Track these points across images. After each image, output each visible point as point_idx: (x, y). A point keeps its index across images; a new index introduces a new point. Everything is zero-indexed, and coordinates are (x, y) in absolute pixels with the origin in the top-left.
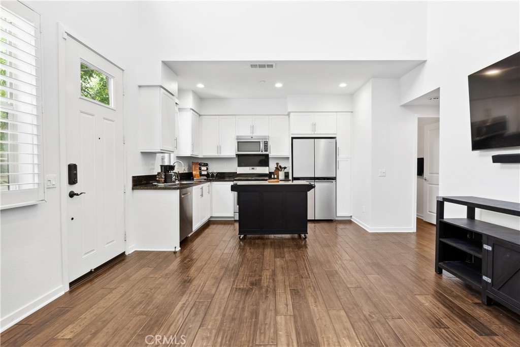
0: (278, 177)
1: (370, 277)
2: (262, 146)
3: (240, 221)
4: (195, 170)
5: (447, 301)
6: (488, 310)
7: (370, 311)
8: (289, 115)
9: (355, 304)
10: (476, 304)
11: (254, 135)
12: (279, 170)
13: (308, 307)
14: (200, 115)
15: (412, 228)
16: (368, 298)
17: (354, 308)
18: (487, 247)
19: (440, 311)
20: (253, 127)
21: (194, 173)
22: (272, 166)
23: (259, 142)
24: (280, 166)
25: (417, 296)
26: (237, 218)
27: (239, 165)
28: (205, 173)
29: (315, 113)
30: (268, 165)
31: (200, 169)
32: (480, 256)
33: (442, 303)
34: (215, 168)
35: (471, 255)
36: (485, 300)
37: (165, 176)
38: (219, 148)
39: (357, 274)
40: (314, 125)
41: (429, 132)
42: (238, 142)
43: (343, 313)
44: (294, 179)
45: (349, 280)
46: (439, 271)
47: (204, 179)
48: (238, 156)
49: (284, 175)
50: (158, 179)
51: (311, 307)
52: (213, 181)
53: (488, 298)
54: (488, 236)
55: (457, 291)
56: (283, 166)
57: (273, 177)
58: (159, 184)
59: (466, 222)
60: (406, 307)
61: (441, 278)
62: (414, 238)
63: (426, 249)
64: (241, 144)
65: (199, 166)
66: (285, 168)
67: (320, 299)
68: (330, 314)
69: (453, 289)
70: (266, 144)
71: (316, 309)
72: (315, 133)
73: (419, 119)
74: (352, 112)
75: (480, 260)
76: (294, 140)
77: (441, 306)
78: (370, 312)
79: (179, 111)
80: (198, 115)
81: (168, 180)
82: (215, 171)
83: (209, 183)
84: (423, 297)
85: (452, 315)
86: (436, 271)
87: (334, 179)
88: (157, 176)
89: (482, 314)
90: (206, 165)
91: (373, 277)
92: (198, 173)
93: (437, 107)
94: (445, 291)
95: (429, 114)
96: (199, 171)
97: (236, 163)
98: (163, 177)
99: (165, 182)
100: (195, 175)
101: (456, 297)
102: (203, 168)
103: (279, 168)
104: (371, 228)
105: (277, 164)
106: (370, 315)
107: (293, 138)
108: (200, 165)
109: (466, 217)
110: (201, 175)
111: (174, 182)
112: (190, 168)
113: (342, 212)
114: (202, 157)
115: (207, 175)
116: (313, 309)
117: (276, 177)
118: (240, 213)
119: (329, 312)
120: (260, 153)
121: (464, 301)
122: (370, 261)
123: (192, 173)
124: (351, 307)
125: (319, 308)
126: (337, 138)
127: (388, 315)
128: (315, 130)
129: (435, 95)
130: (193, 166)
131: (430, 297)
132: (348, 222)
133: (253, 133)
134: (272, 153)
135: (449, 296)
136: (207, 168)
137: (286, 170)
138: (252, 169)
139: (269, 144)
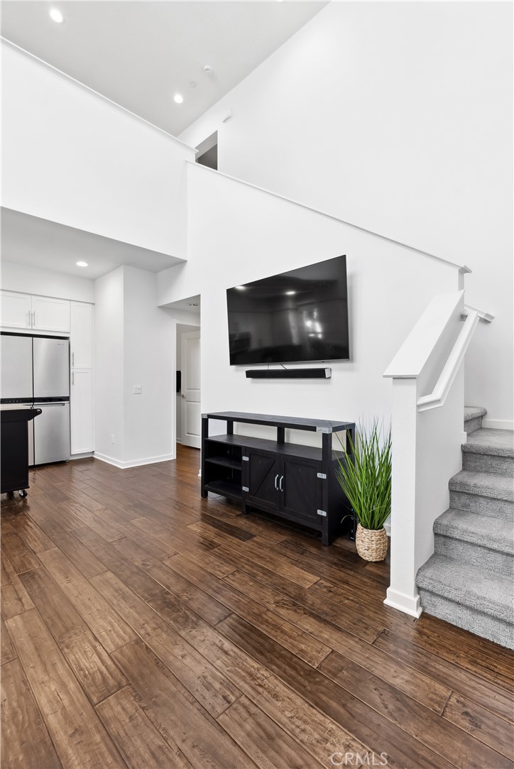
1: (134, 522)
5: (216, 522)
6: (247, 518)
7: (144, 559)
9: (123, 559)
10: (238, 515)
13: (58, 588)
15: (172, 455)
16: (137, 546)
17: (122, 564)
18: (245, 459)
19: (211, 533)
25: (189, 526)
29: (33, 297)
32: (240, 468)
33: (212, 525)
35: (231, 469)
36: (245, 510)
39: (118, 524)
40: (32, 315)
41: (186, 341)
43: (109, 575)
45: (108, 534)
46: (205, 495)
51: (62, 586)
53: (247, 506)
54: (246, 448)
55: (222, 509)
59: (226, 437)
60: (180, 541)
61: (207, 501)
62: (173, 465)
63: (190, 475)
67: (73, 571)
68: (92, 583)
69: (219, 509)
71: (70, 585)
72: (34, 328)
73: (178, 326)
74: (94, 304)
75: (240, 472)
77: (211, 527)
78: (143, 561)
84: (194, 525)
85: (221, 532)
86: (202, 496)
87: (67, 399)
89: (243, 523)
91: (138, 521)
93: (198, 314)
94: (212, 513)
95: (188, 322)
101: (222, 515)
104: (122, 464)
106: (143, 564)
109: (226, 433)
113: (78, 448)
116: (66, 587)
119: (91, 581)
121: (229, 517)
122: (131, 504)
124: (118, 564)
125: (75, 582)
126: (71, 339)
127: (163, 555)
128: (33, 324)
129: (195, 302)
131: (200, 523)
132: (89, 460)
135: (216, 516)
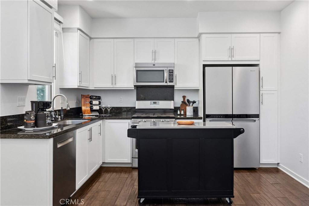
0: (185, 112)
2: (166, 75)
3: (140, 169)
4: (84, 105)
8: (199, 37)
11: (156, 62)
12: (187, 105)
14: (91, 38)
20: (155, 53)
21: (84, 108)
22: (178, 100)
23: (163, 71)
24: (188, 101)
26: (136, 165)
27: (138, 99)
28: (97, 108)
29: (233, 35)
30: (173, 99)
31: (91, 103)
34: (109, 102)
37: (36, 116)
38: (114, 78)
40: (232, 49)
42: (137, 71)
44: (207, 116)
47: (95, 115)
48: (137, 87)
49: (192, 110)
50: (25, 121)
52: (106, 119)
56: (191, 100)
57: (179, 113)
58: (26, 129)
64: (140, 73)
65: (90, 100)
66: (194, 102)
70: (171, 73)
72: (233, 59)
74: (279, 33)
76: (206, 68)
79: (63, 32)
80: (89, 38)
81: (40, 122)
82: (109, 106)
83: (101, 122)
87: (257, 116)
88: (25, 117)
90: (99, 98)
92: (89, 109)
96: (89, 105)
97: (134, 96)
98: (32, 117)
99: (36, 125)
100: (85, 110)
102: (95, 102)
103: (186, 103)
105: (184, 97)
107: (205, 66)
108: (91, 98)
110: (92, 110)
111: (50, 124)
112: (79, 102)
113: (266, 159)
114: (94, 89)
115: (100, 111)
117: (182, 113)
118: (139, 158)
120: (164, 84)
123: (81, 108)
126: (261, 66)
128: (232, 56)
130: (83, 100)
132: (275, 170)
133: (155, 59)
134: (179, 84)
136: (100, 102)
137: (195, 105)
138: (154, 103)
139: (175, 73)
